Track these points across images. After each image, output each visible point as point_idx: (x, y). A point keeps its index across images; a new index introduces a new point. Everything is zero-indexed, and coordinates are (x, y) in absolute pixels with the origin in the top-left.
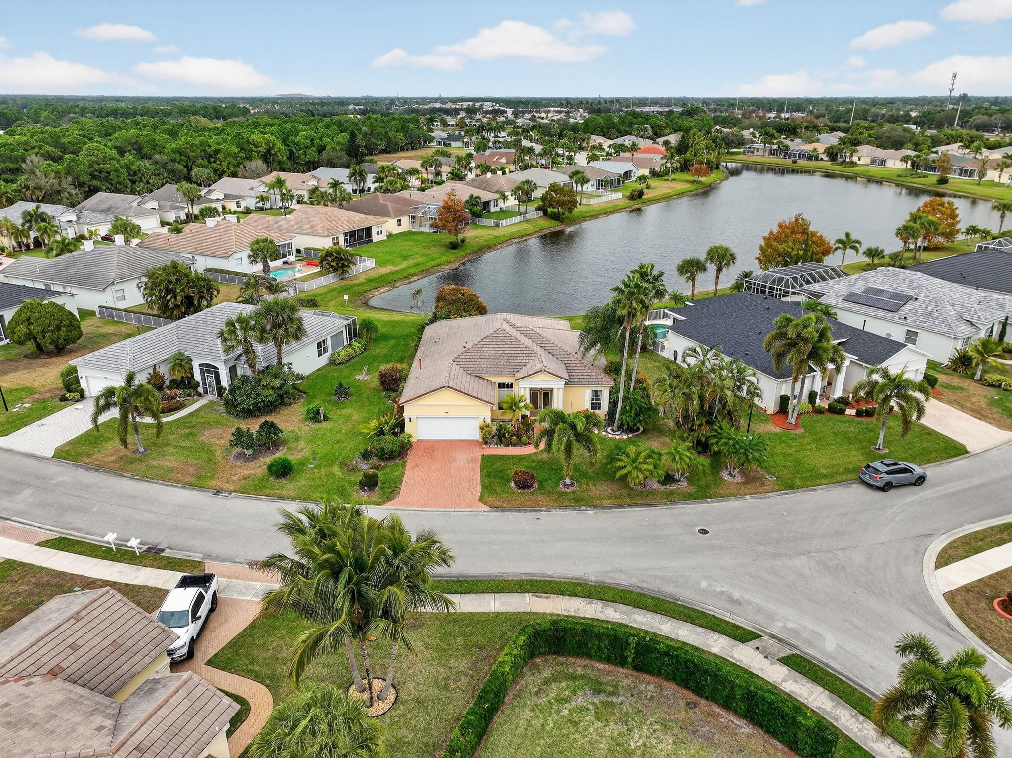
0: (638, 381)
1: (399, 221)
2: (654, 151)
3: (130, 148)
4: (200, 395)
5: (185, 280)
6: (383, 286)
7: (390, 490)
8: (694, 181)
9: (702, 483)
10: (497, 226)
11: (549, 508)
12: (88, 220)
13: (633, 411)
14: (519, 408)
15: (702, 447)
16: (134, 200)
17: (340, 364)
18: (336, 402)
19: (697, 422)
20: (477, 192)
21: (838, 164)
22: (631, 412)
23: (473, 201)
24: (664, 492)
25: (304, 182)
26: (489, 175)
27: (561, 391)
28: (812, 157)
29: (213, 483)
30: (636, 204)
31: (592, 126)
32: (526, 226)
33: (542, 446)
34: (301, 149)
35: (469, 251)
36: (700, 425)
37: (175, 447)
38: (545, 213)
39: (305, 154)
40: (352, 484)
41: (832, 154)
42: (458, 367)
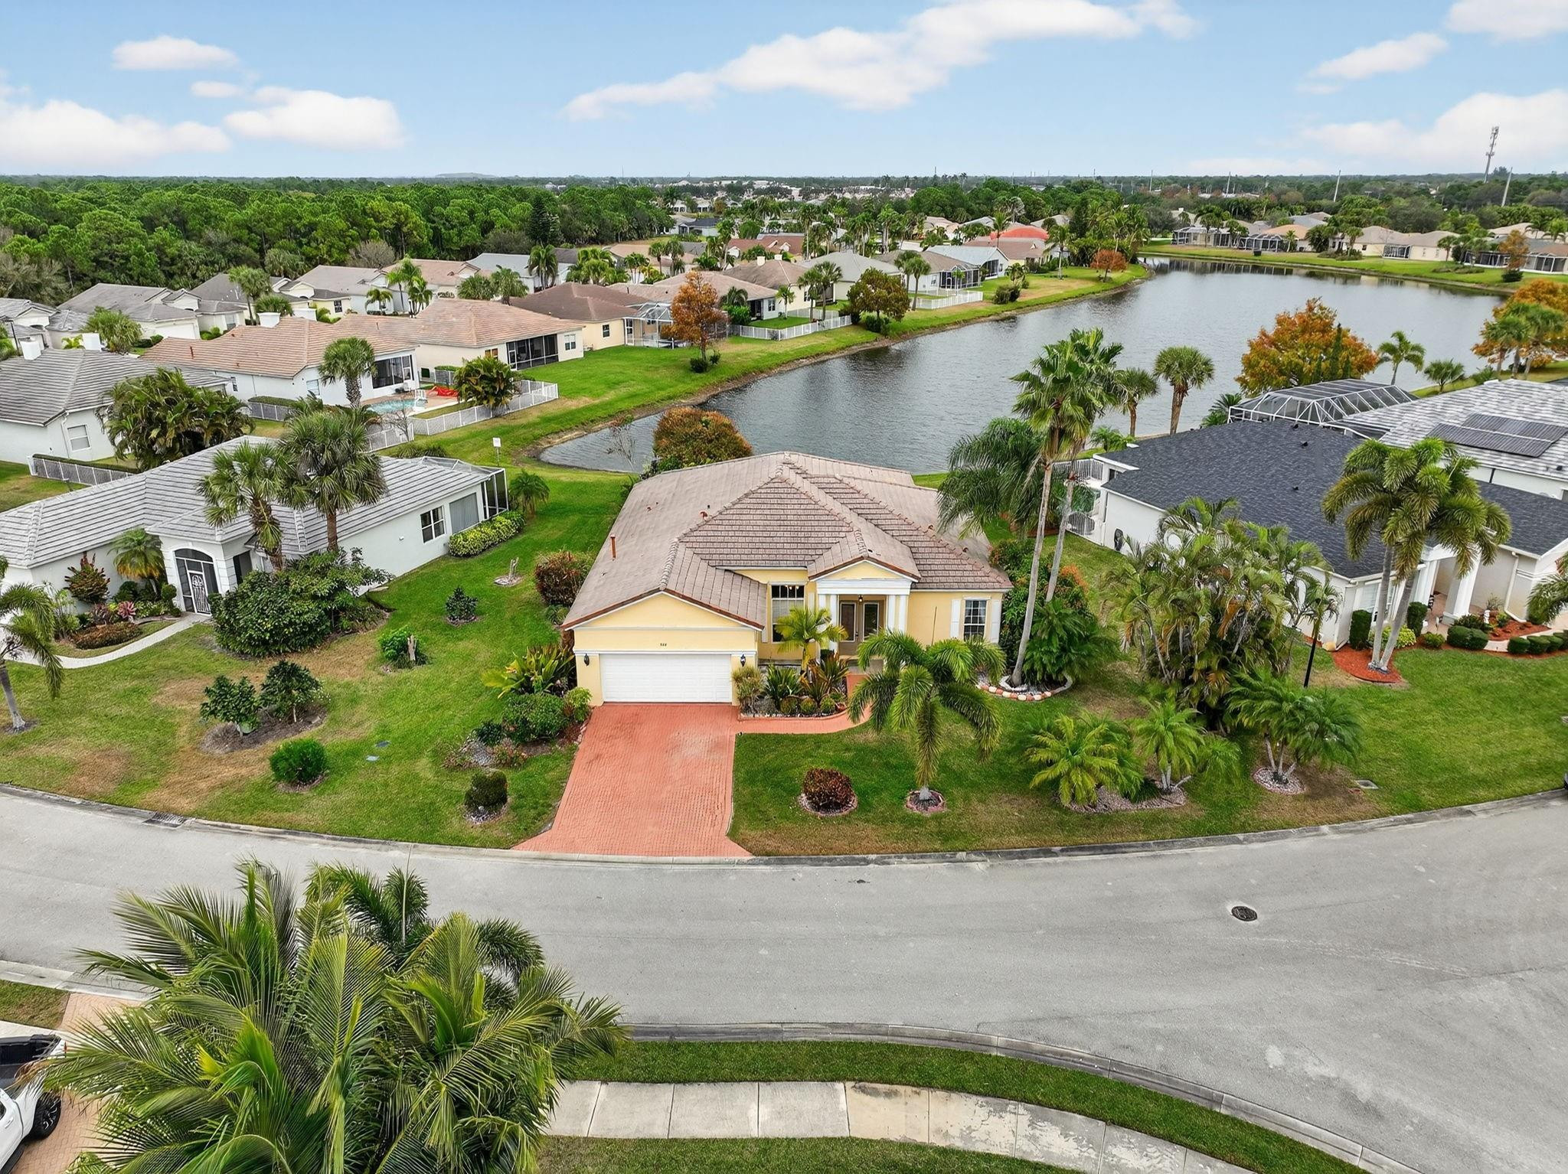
0: (1064, 581)
1: (606, 327)
2: (1031, 234)
3: (165, 219)
4: (177, 614)
5: (184, 401)
6: (571, 430)
7: (533, 813)
8: (1100, 278)
9: (1219, 797)
10: (775, 338)
11: (885, 854)
12: (68, 326)
13: (1056, 642)
14: (817, 637)
15: (1211, 717)
16: (157, 295)
17: (468, 556)
18: (450, 627)
19: (1199, 665)
20: (740, 284)
21: (1329, 256)
22: (1049, 642)
23: (736, 297)
24: (1136, 819)
25: (452, 274)
26: (761, 260)
27: (903, 601)
28: (1287, 245)
29: (151, 796)
30: (1007, 310)
31: (926, 202)
32: (822, 340)
33: (866, 716)
34: (453, 227)
35: (725, 377)
36: (1207, 671)
37: (96, 717)
38: (855, 320)
39: (459, 234)
40: (450, 797)
41: (1319, 240)
42: (689, 552)
